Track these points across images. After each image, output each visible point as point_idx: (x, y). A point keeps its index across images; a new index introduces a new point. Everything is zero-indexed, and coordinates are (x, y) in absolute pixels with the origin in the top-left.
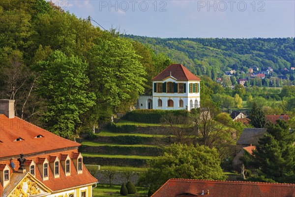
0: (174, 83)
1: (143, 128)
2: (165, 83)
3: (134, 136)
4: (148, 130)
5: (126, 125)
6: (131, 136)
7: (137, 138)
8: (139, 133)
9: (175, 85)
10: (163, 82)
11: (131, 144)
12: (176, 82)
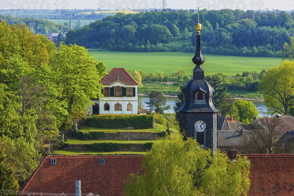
0: (123, 87)
1: (113, 134)
2: (113, 87)
3: (111, 144)
4: (118, 136)
5: (94, 132)
6: (108, 144)
7: (115, 145)
8: (108, 139)
9: (124, 89)
10: (111, 86)
11: (108, 151)
12: (125, 86)
